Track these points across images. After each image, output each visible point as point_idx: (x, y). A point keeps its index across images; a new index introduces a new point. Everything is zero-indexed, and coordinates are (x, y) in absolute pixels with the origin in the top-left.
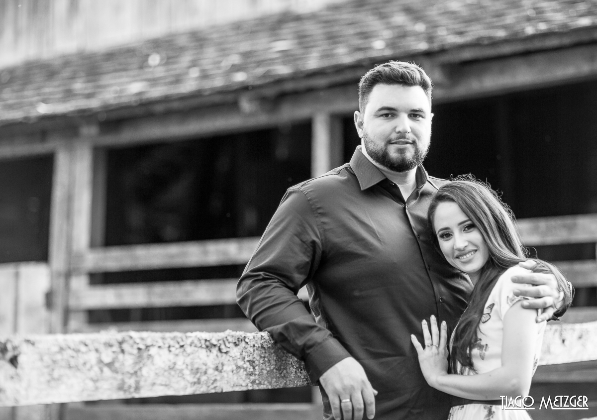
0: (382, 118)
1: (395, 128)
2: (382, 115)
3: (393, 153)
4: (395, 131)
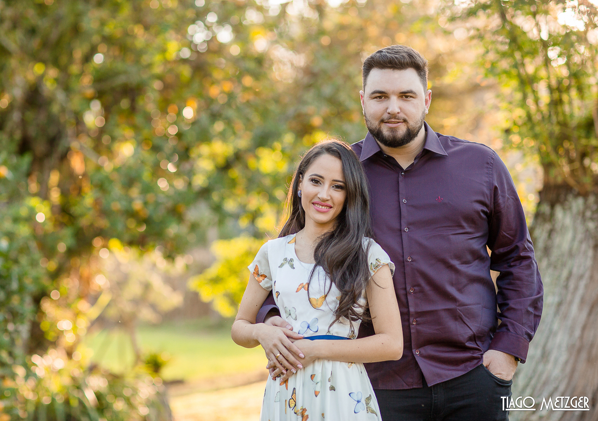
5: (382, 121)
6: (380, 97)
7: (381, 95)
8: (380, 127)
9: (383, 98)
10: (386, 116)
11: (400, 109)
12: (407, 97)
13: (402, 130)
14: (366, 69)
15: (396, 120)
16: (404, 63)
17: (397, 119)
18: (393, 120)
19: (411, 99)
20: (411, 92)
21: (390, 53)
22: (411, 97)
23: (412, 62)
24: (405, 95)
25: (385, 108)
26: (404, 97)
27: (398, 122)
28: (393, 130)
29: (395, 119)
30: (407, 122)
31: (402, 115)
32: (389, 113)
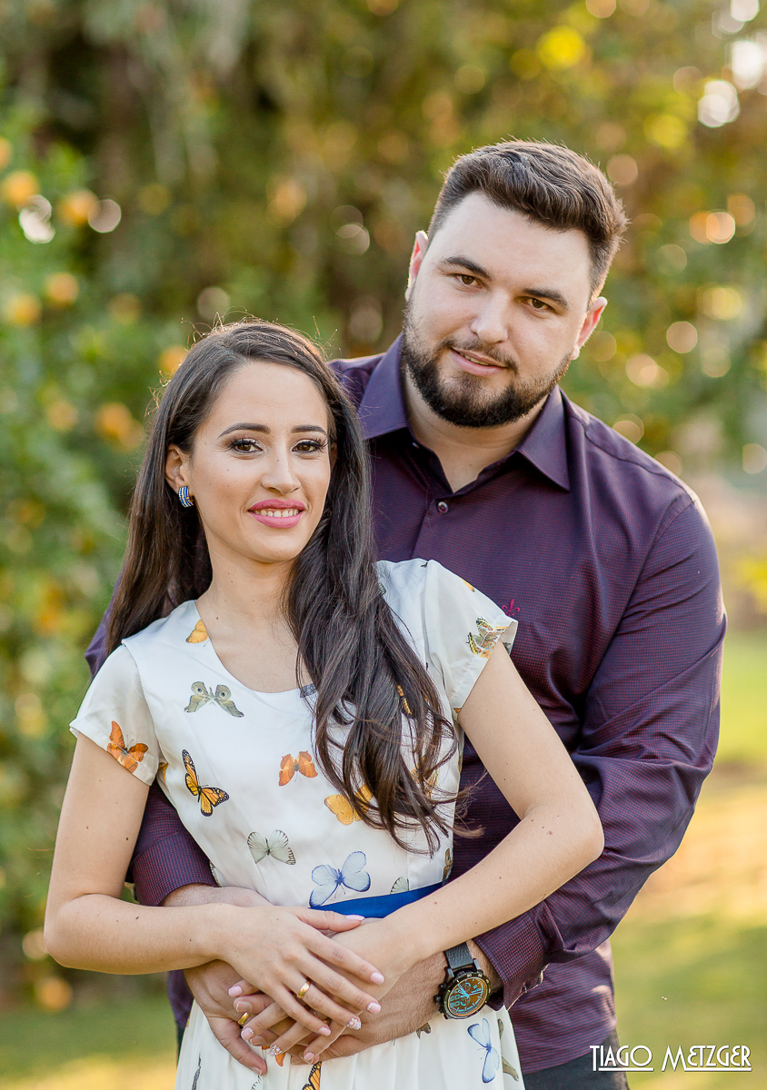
0: (452, 280)
1: (473, 318)
2: (455, 275)
3: (448, 376)
4: (470, 325)
5: (449, 346)
6: (467, 279)
7: (472, 276)
8: (437, 359)
9: (474, 283)
10: (462, 336)
11: (510, 330)
12: (538, 304)
13: (492, 390)
14: (457, 186)
15: (487, 357)
16: (565, 215)
17: (492, 356)
18: (480, 355)
19: (547, 314)
20: (556, 297)
21: (538, 171)
22: (550, 308)
23: (586, 217)
24: (536, 300)
25: (467, 314)
26: (530, 302)
27: (491, 365)
28: (469, 380)
29: (487, 354)
30: (516, 373)
31: (507, 350)
32: (475, 333)
